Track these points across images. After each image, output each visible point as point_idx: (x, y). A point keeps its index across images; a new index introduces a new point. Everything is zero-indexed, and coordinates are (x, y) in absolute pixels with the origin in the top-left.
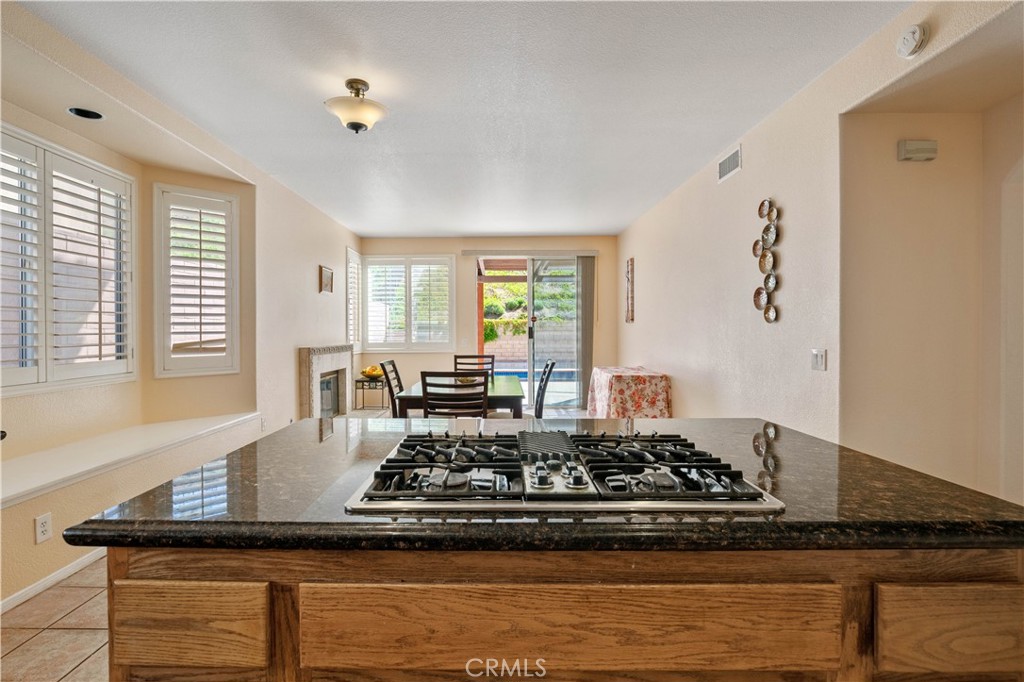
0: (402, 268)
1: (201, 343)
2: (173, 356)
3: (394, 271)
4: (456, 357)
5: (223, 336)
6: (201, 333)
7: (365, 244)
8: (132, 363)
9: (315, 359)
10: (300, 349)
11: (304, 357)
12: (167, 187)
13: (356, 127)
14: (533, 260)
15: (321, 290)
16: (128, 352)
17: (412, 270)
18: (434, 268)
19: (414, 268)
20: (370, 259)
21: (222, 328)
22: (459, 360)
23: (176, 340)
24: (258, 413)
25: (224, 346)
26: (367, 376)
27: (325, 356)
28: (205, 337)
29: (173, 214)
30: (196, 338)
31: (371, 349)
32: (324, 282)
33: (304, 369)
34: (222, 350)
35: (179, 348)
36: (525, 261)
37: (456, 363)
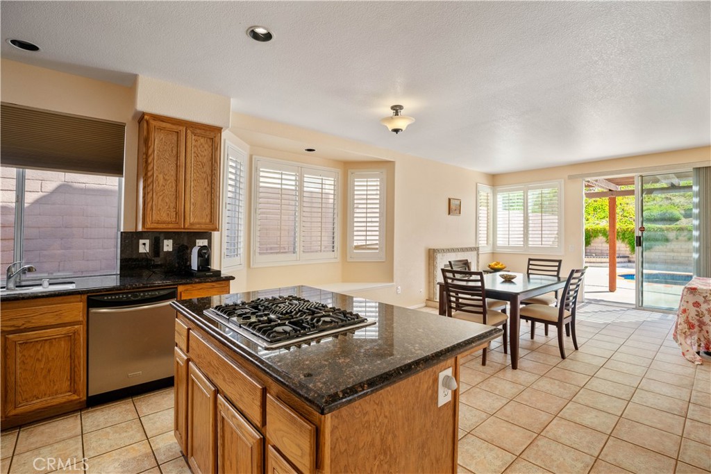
0: (521, 193)
1: (366, 245)
2: (355, 251)
3: (517, 195)
4: (530, 260)
5: (377, 242)
6: (366, 240)
7: (494, 179)
8: (338, 253)
9: (439, 256)
10: (430, 250)
11: (431, 255)
12: (353, 171)
13: (396, 131)
14: (642, 176)
15: (449, 214)
16: (335, 249)
17: (529, 194)
18: (545, 191)
19: (530, 193)
20: (499, 188)
21: (377, 238)
22: (531, 262)
23: (355, 244)
24: (394, 283)
25: (377, 247)
26: (492, 269)
27: (448, 254)
28: (368, 243)
29: (356, 184)
30: (364, 243)
31: (499, 250)
32: (453, 208)
33: (431, 262)
34: (377, 249)
35: (357, 247)
36: (633, 178)
37: (529, 264)
